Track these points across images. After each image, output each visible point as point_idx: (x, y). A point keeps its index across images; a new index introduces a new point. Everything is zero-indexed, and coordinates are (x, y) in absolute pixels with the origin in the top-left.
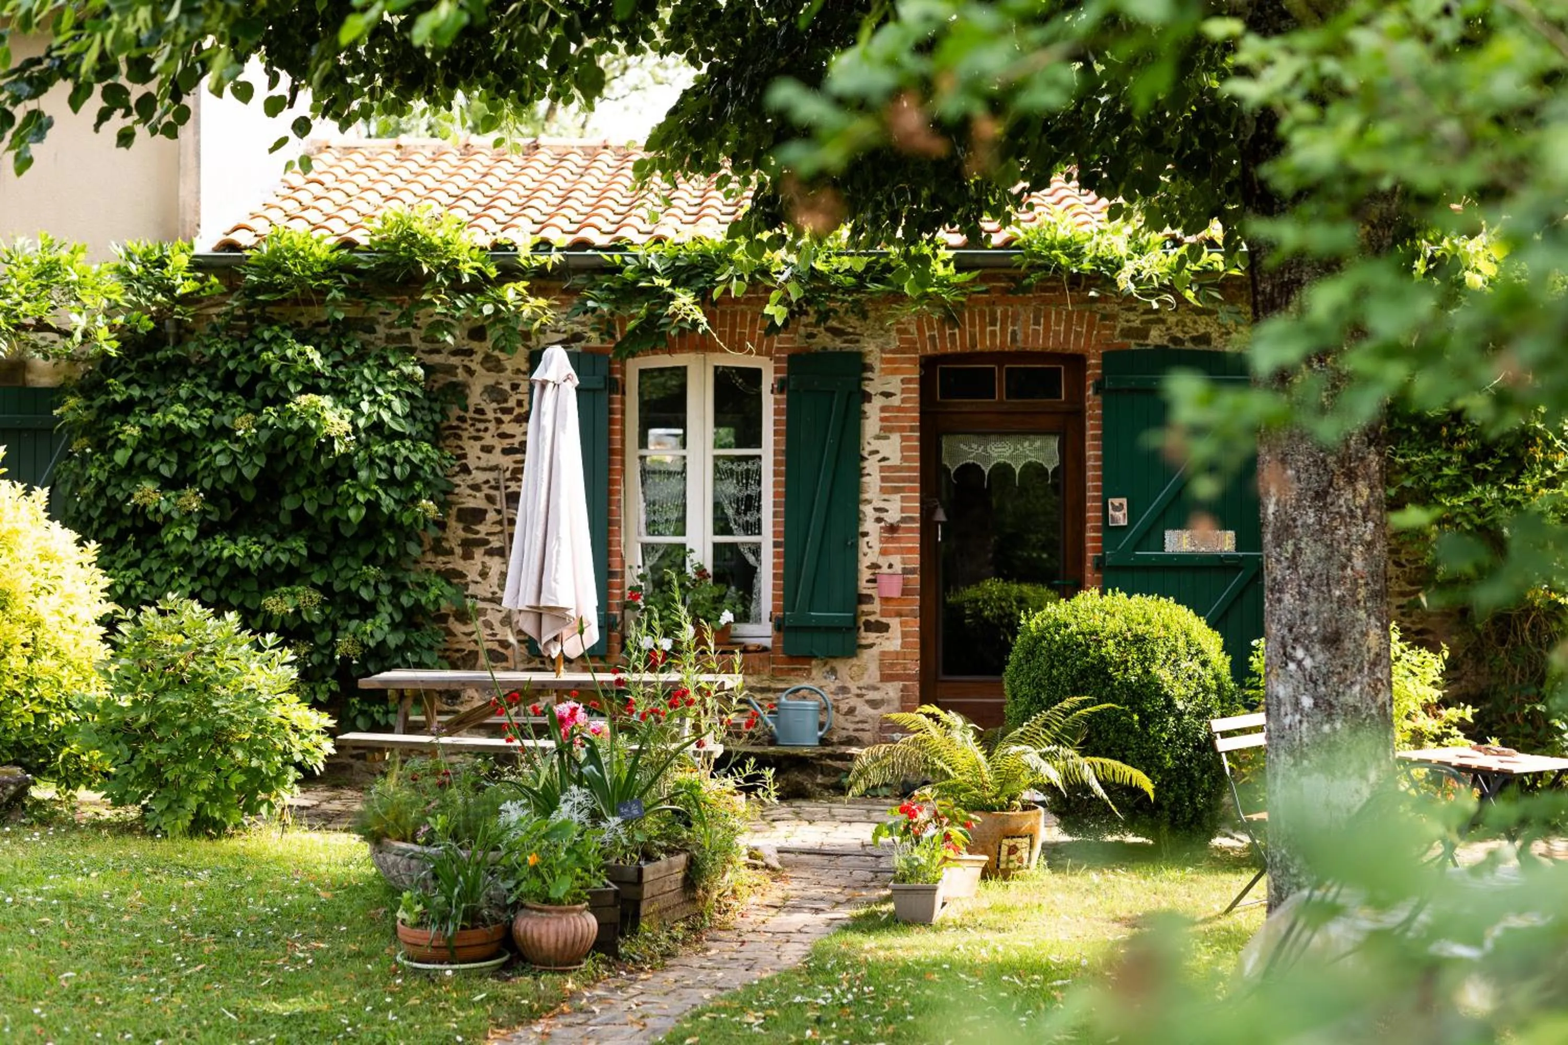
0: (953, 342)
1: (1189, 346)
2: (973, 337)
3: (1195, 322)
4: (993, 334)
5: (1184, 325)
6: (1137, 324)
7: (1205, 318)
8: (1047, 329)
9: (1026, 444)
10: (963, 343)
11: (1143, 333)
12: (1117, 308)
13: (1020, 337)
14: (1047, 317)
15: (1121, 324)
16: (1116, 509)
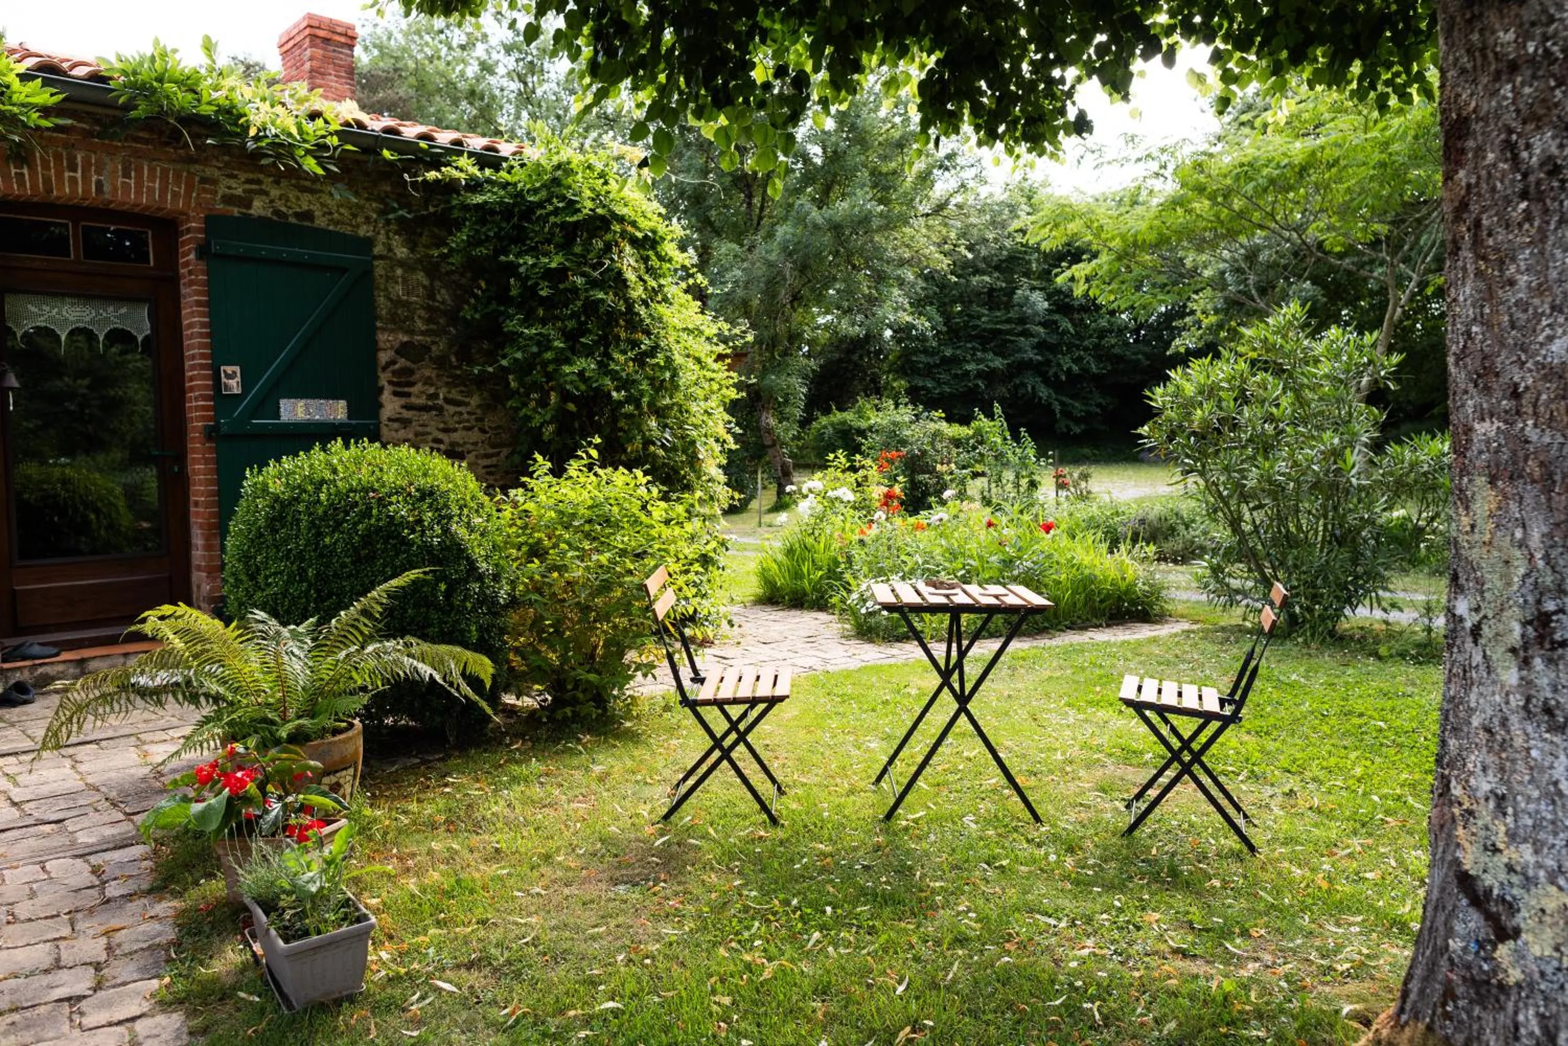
0: (21, 183)
1: (293, 220)
2: (47, 181)
3: (298, 198)
4: (73, 181)
5: (287, 200)
6: (239, 192)
7: (307, 196)
8: (139, 185)
9: (111, 309)
10: (34, 186)
11: (246, 203)
12: (217, 173)
13: (107, 188)
14: (139, 171)
15: (222, 190)
16: (229, 377)
